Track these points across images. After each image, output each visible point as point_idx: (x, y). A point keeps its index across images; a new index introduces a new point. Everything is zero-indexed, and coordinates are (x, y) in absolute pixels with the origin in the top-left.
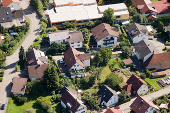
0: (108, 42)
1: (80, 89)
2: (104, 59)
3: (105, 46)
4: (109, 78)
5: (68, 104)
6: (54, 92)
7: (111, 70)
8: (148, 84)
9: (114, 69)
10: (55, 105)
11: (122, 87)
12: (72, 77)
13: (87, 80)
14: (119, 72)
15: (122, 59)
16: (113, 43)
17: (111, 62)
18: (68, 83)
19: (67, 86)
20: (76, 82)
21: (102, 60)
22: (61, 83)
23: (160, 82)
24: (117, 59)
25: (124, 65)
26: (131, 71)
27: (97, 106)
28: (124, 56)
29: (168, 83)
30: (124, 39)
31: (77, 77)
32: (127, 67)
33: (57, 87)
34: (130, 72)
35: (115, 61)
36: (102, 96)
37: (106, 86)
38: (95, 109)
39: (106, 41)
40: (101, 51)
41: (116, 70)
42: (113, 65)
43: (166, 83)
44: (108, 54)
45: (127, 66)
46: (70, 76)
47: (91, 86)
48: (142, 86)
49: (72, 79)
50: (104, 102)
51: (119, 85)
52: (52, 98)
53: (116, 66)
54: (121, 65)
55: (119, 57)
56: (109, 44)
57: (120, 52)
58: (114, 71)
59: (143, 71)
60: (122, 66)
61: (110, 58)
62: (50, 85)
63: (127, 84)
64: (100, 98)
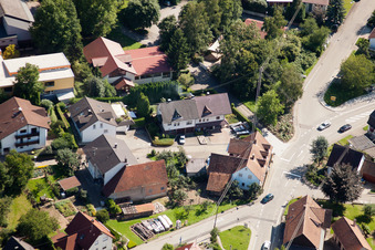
0: (25, 140)
2: (16, 179)
3: (19, 149)
4: (26, 221)
7: (32, 202)
8: (113, 233)
9: (37, 200)
11: (54, 241)
14: (48, 207)
15: (56, 177)
16: (38, 142)
17: (31, 185)
21: (10, 180)
23: (140, 227)
24: (46, 179)
25: (62, 191)
26: (76, 204)
28: (61, 171)
29: (157, 230)
30: (62, 132)
32: (67, 196)
34: (75, 208)
35: (41, 182)
37: (17, 240)
39: (21, 137)
40: (8, 161)
41: (43, 202)
42: (35, 193)
43: (154, 231)
44: (24, 167)
45: (68, 194)
48: (100, 238)
51: (49, 236)
53: (44, 195)
54: (54, 191)
55: (51, 174)
56: (28, 144)
57: (54, 162)
58: (38, 205)
59: (102, 203)
60: (57, 193)
61: (30, 177)
63: (65, 234)
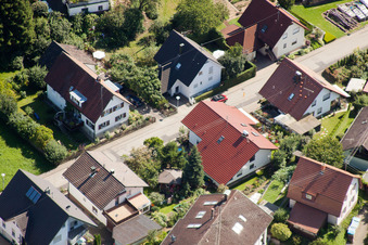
1: (98, 47)
4: (187, 9)
5: (73, 94)
6: (20, 59)
8: (303, 23)
10: (29, 100)
11: (225, 36)
12: (72, 11)
13: (120, 20)
18: (61, 32)
19: (60, 39)
20: (85, 26)
22: (39, 30)
23: (337, 13)
27: (158, 96)
29: (361, 17)
31: (86, 12)
33: (29, 44)
36: (173, 67)
37: (181, 34)
38: (154, 105)
43: (356, 18)
46: (64, 10)
47: (132, 38)
48: (290, 29)
49: (71, 19)
50: (178, 83)
51: (218, 29)
52: (16, 79)
62: (7, 39)
63: (240, 26)
64: (166, 73)
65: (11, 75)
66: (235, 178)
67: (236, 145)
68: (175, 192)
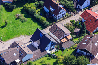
65: (34, 3)
66: (95, 31)
67: (95, 22)
68: (79, 34)
